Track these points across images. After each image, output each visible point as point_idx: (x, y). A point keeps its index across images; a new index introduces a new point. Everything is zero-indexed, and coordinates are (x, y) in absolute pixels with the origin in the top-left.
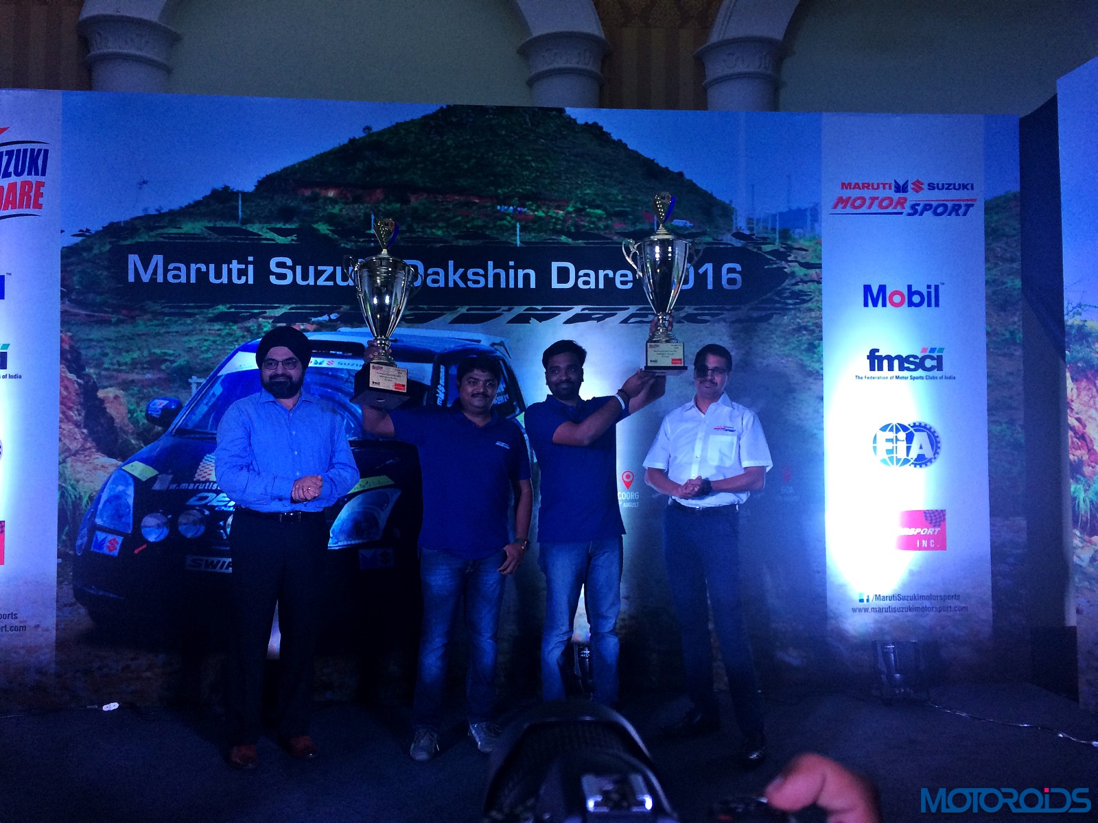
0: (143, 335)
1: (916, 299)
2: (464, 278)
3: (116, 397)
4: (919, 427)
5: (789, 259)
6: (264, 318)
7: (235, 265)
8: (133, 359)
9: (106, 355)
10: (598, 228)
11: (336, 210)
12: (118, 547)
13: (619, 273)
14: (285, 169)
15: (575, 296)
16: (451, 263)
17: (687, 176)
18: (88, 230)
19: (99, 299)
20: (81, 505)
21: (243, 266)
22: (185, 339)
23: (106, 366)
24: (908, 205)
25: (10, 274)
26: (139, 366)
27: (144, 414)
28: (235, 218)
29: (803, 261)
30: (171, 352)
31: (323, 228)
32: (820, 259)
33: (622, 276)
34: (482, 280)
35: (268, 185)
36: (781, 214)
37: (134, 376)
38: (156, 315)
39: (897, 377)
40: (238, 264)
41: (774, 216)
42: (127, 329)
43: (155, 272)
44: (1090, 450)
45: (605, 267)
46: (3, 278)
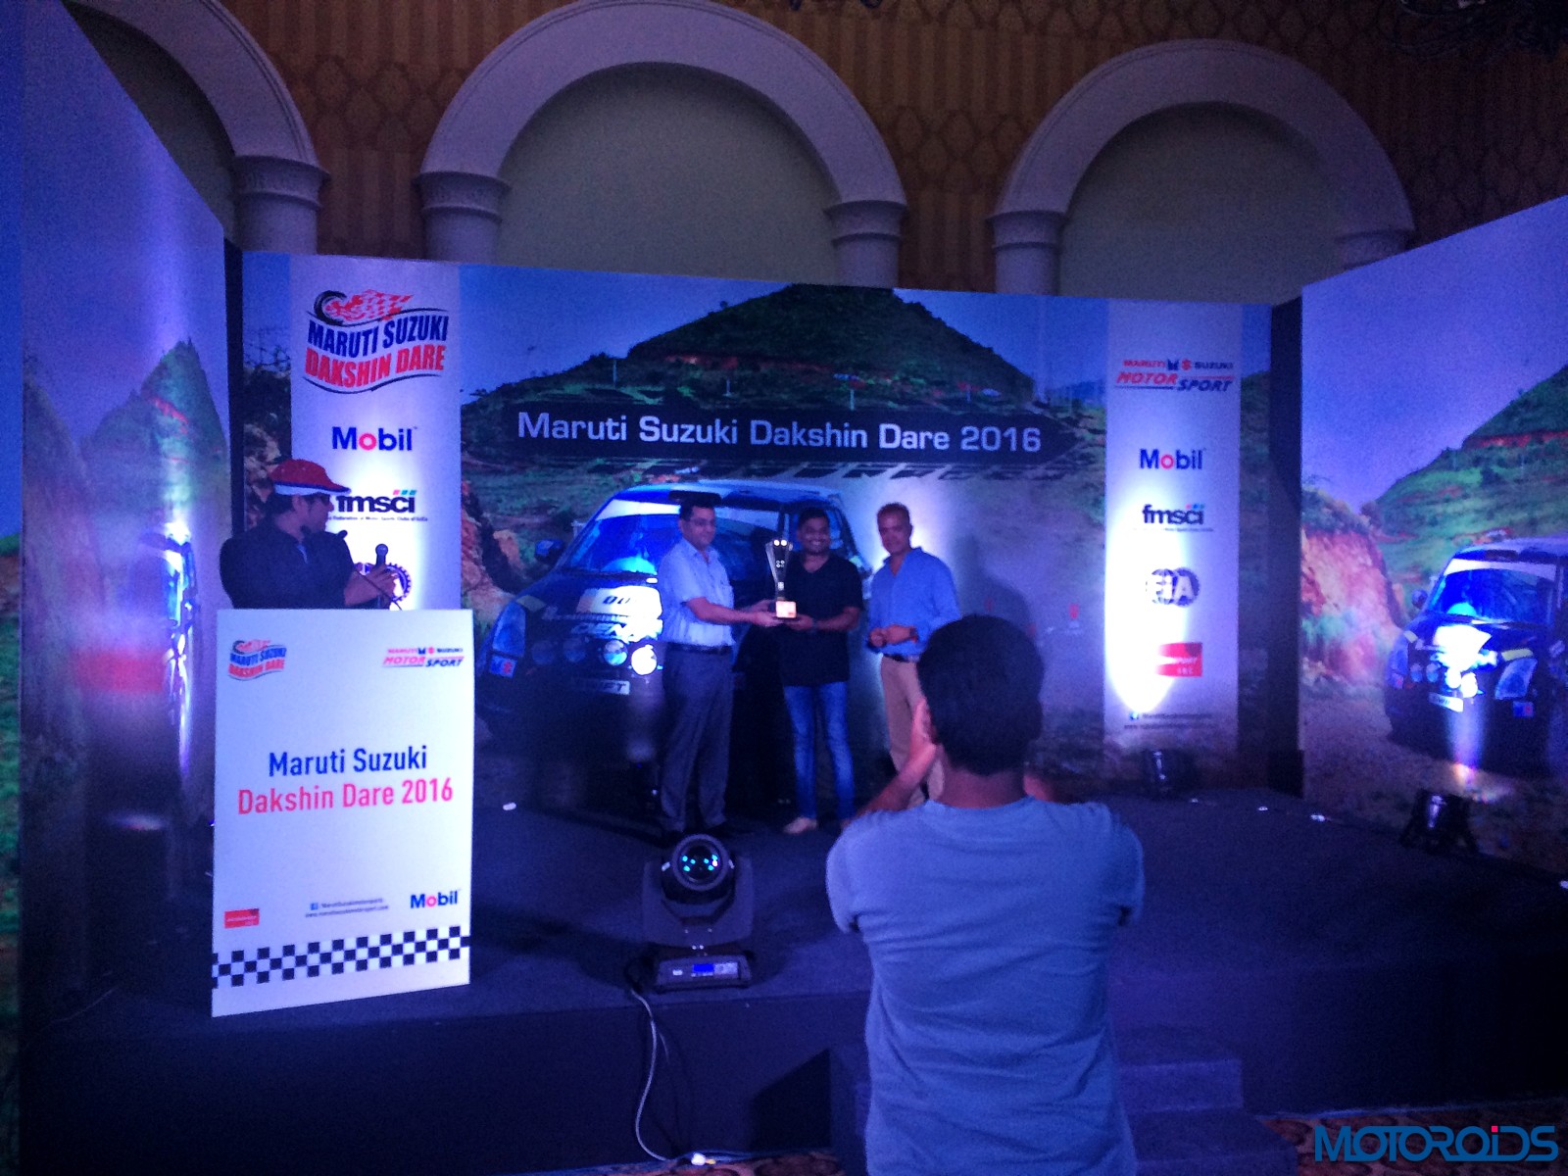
0: (534, 484)
2: (806, 437)
3: (510, 538)
4: (1183, 572)
5: (1080, 425)
6: (636, 470)
7: (610, 423)
8: (523, 505)
9: (500, 501)
10: (919, 395)
11: (697, 375)
12: (512, 669)
13: (937, 435)
14: (652, 339)
15: (899, 454)
16: (795, 424)
17: (996, 351)
18: (484, 390)
19: (493, 451)
21: (617, 424)
22: (568, 488)
23: (500, 511)
24: (1178, 381)
25: (416, 428)
26: (528, 511)
27: (533, 554)
28: (610, 381)
29: (1091, 427)
30: (556, 499)
31: (686, 391)
32: (1104, 424)
33: (942, 437)
34: (821, 440)
35: (639, 352)
36: (1074, 386)
37: (522, 520)
38: (542, 466)
39: (1166, 529)
40: (614, 421)
41: (1068, 387)
42: (517, 479)
43: (542, 429)
44: (1318, 594)
45: (925, 430)
46: (409, 432)
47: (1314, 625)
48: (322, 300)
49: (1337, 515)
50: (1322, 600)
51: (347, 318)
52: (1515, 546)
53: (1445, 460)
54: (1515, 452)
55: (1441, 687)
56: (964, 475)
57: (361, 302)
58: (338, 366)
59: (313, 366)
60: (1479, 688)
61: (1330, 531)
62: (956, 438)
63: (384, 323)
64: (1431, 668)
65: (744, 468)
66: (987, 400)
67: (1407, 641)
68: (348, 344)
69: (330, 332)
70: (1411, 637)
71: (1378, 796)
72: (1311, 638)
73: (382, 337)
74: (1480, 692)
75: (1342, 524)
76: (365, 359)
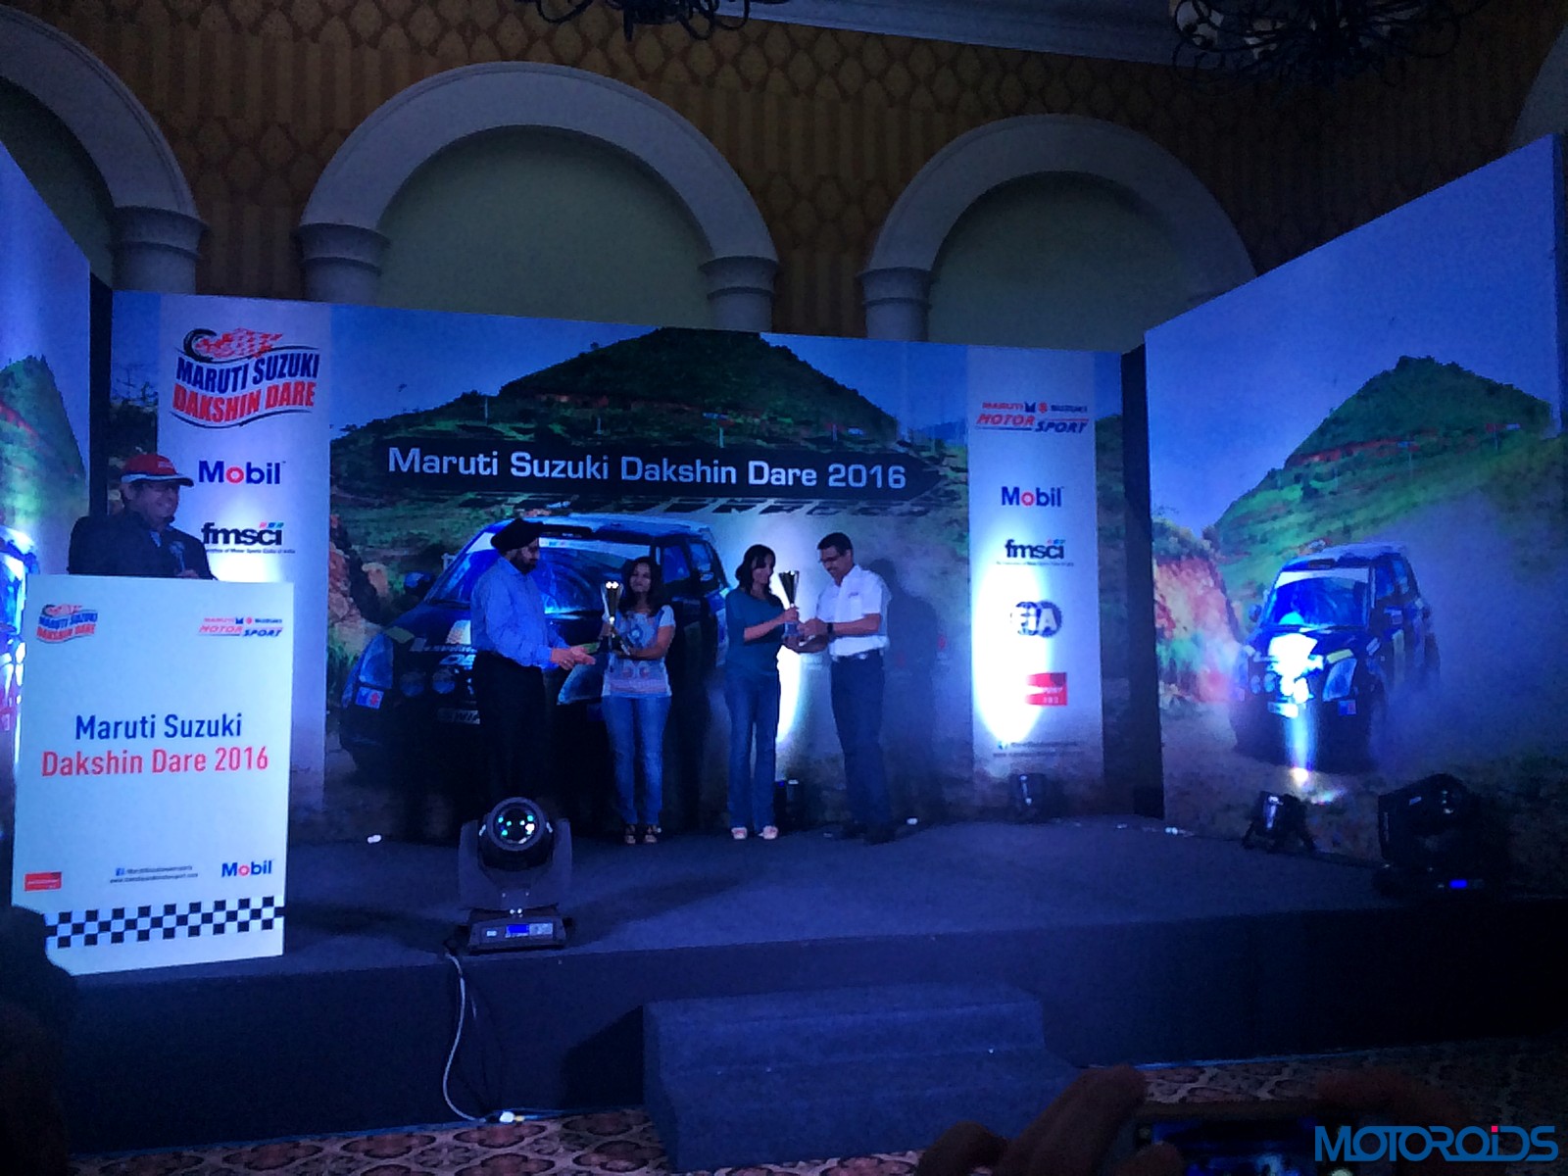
0: (405, 517)
1: (1043, 499)
2: (676, 473)
3: (378, 571)
4: (1046, 605)
5: (944, 463)
6: (506, 504)
7: (482, 459)
8: (393, 538)
9: (368, 534)
10: (787, 434)
11: (568, 413)
12: (379, 700)
13: (804, 472)
14: (526, 377)
15: (769, 490)
16: (665, 461)
17: (860, 393)
18: (354, 426)
19: (363, 486)
20: (346, 664)
21: (488, 460)
22: (438, 521)
23: (369, 543)
24: (1036, 422)
25: (284, 462)
26: (399, 544)
27: (402, 586)
28: (482, 418)
29: (954, 466)
30: (426, 532)
31: (557, 429)
32: (967, 463)
33: (810, 474)
34: (691, 475)
35: (511, 390)
36: (936, 426)
37: (391, 553)
38: (413, 500)
39: (1029, 564)
40: (485, 456)
41: (931, 428)
42: (387, 512)
43: (413, 462)
44: (1169, 619)
45: (793, 467)
46: (278, 466)
47: (1167, 649)
48: (192, 338)
49: (1183, 542)
50: (1172, 624)
51: (216, 355)
52: (1333, 553)
53: (1272, 480)
54: (1331, 465)
55: (1277, 696)
56: (832, 510)
57: (231, 340)
58: (207, 402)
59: (181, 401)
60: (1310, 692)
61: (1177, 558)
62: (823, 476)
63: (255, 359)
64: (1269, 678)
65: (615, 502)
66: (852, 439)
67: (1247, 654)
68: (218, 381)
69: (200, 369)
70: (1250, 650)
71: (1228, 808)
72: (1165, 663)
73: (252, 373)
74: (1311, 696)
75: (1188, 551)
76: (236, 394)
